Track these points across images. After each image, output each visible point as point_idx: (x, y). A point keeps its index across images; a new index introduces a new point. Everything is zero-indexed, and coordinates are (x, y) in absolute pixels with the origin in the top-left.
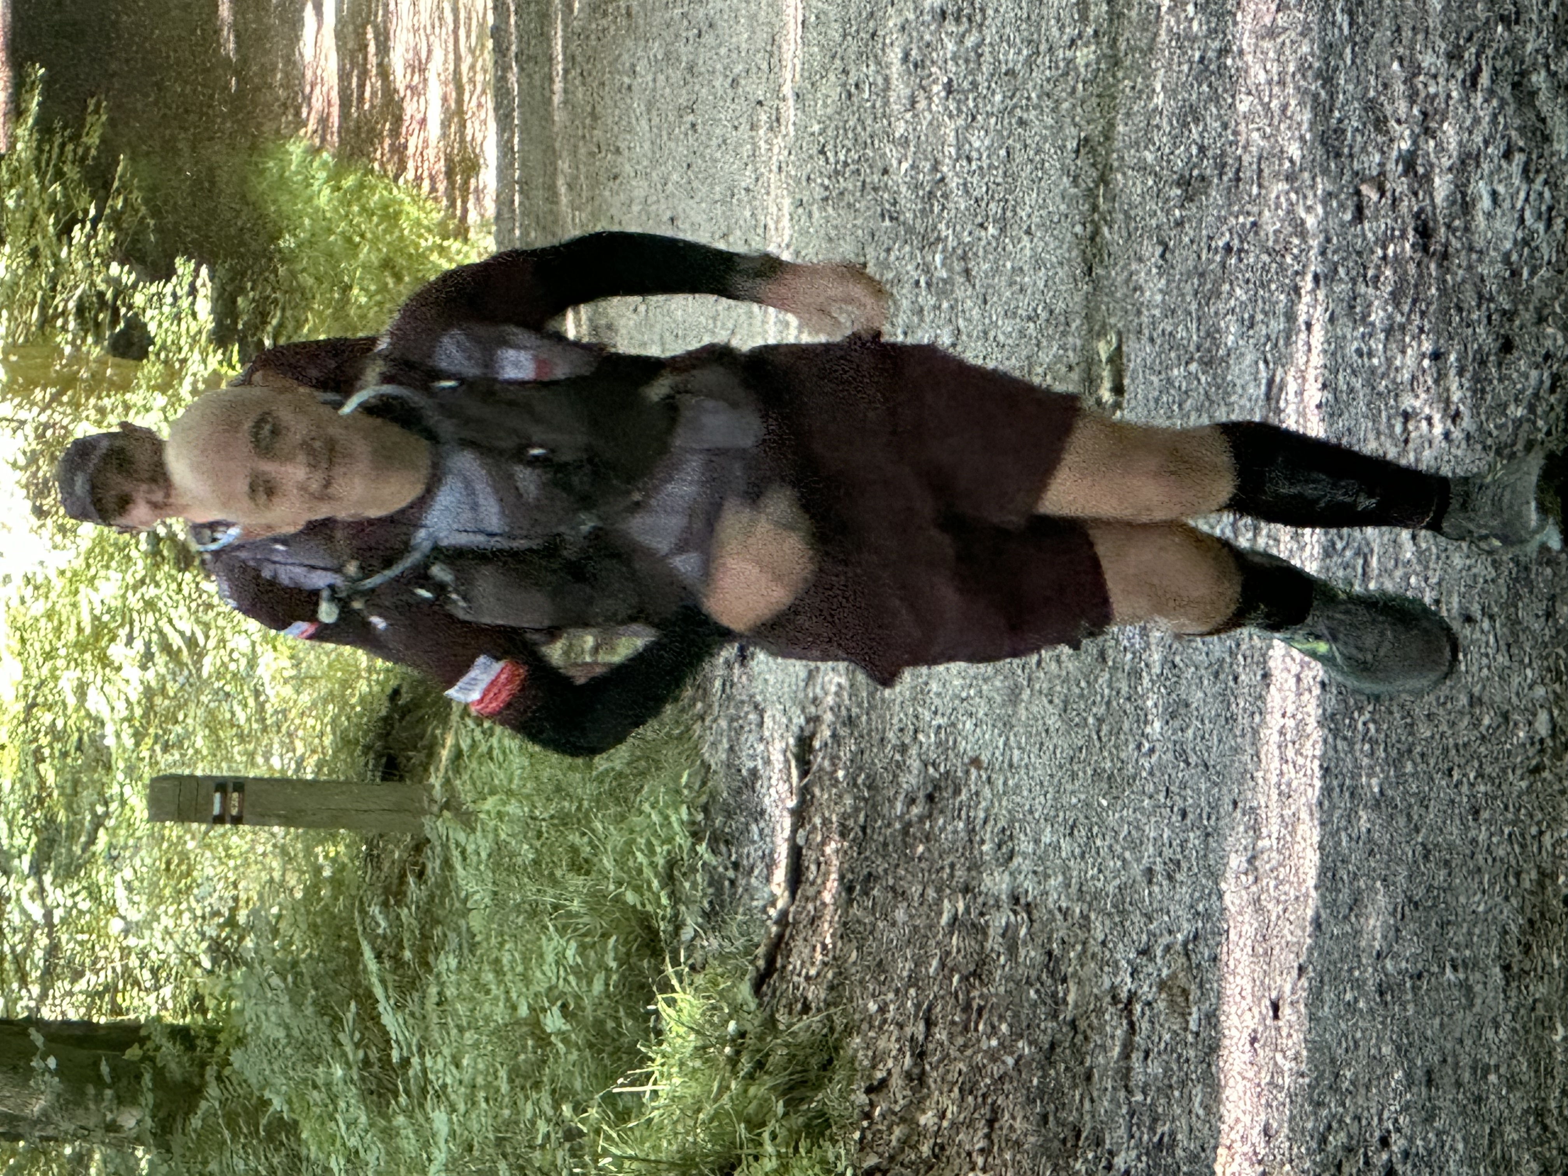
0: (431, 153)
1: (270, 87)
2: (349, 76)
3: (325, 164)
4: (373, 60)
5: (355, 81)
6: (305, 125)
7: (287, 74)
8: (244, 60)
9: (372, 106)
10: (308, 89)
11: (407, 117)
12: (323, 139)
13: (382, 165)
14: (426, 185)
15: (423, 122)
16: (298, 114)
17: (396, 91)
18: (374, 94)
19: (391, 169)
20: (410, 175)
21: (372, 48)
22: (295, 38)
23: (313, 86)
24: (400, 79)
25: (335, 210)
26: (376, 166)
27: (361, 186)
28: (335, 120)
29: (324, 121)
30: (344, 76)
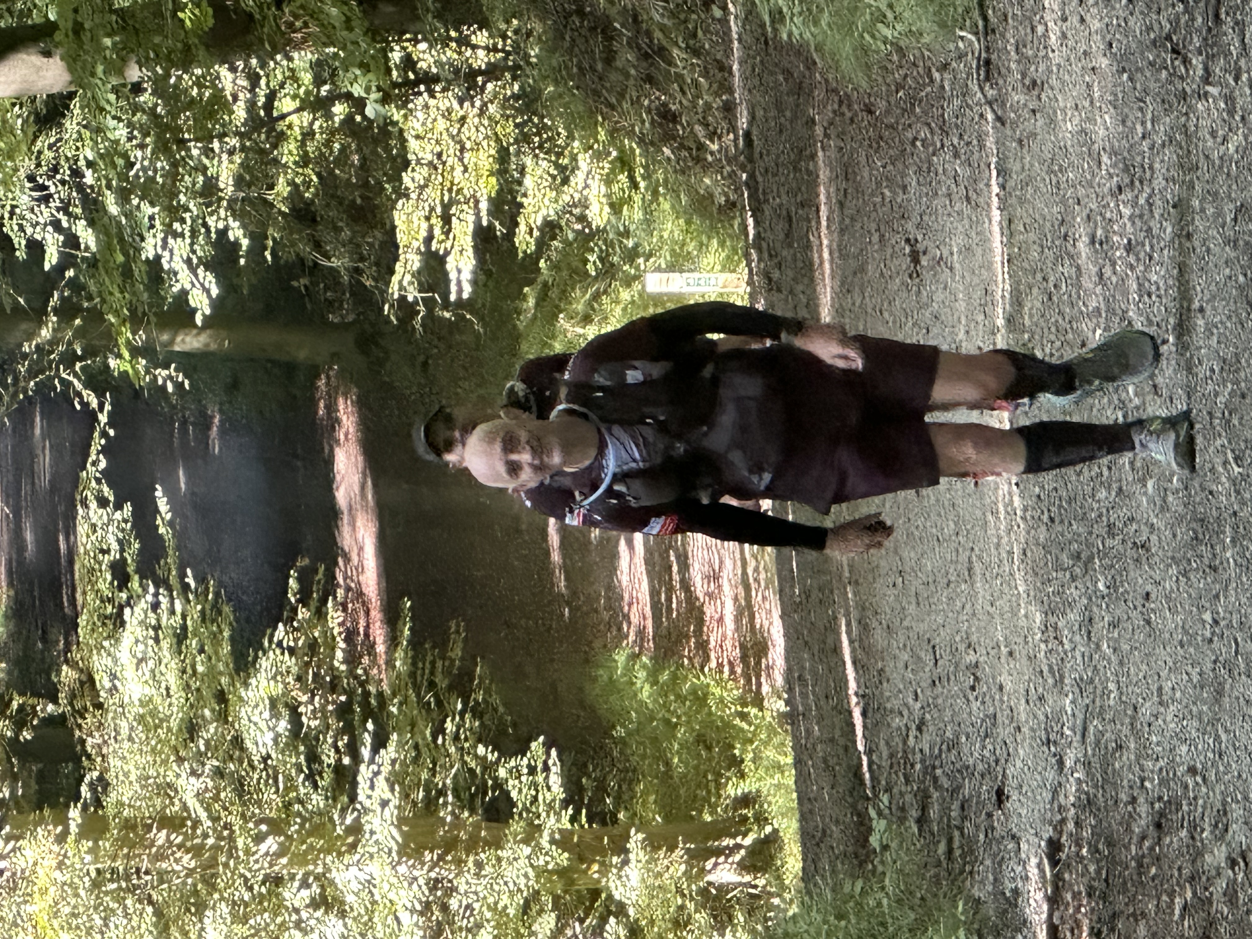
0: (728, 644)
1: (596, 611)
2: (659, 594)
3: (644, 666)
4: (676, 577)
5: (663, 596)
6: (627, 637)
7: (608, 599)
8: (574, 594)
9: (679, 614)
10: (626, 608)
11: (707, 619)
12: (641, 647)
13: (690, 659)
14: (726, 669)
15: (721, 620)
16: (620, 629)
17: (697, 599)
18: (679, 603)
19: (697, 661)
20: (713, 664)
21: (675, 568)
22: (613, 569)
23: (630, 605)
24: (700, 587)
25: (655, 701)
26: (686, 661)
27: (674, 677)
28: (650, 630)
29: (641, 632)
30: (654, 594)
